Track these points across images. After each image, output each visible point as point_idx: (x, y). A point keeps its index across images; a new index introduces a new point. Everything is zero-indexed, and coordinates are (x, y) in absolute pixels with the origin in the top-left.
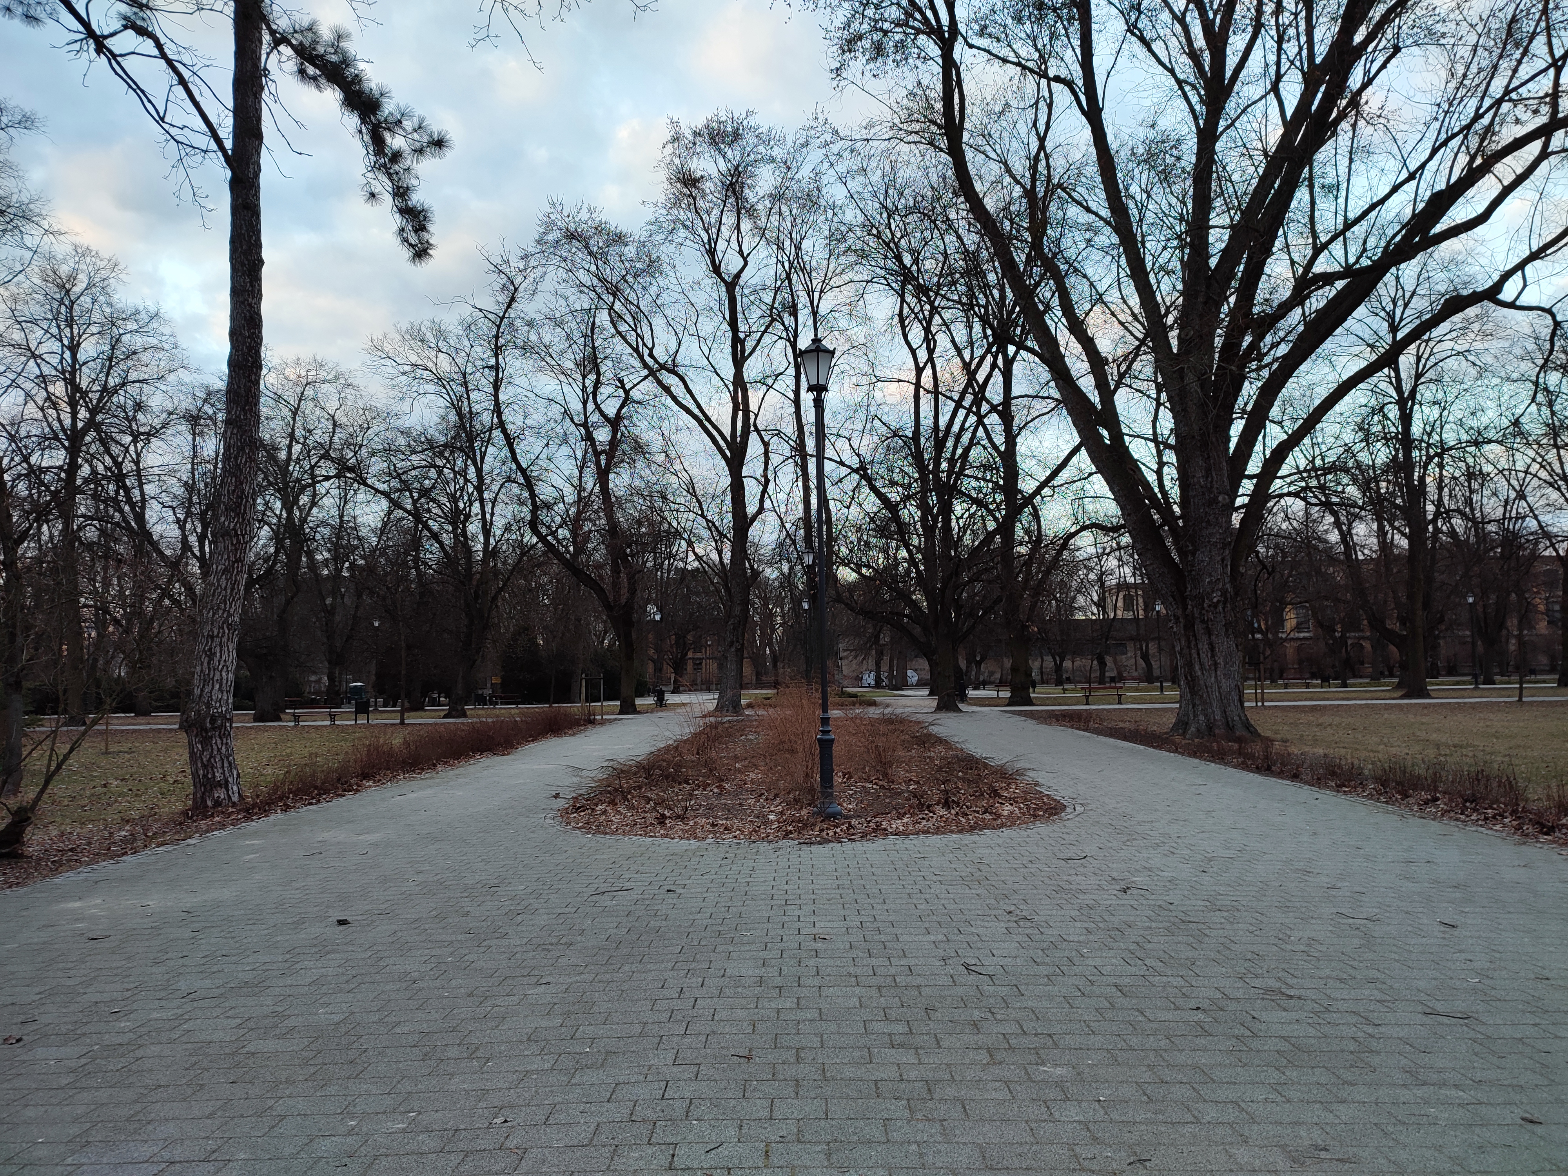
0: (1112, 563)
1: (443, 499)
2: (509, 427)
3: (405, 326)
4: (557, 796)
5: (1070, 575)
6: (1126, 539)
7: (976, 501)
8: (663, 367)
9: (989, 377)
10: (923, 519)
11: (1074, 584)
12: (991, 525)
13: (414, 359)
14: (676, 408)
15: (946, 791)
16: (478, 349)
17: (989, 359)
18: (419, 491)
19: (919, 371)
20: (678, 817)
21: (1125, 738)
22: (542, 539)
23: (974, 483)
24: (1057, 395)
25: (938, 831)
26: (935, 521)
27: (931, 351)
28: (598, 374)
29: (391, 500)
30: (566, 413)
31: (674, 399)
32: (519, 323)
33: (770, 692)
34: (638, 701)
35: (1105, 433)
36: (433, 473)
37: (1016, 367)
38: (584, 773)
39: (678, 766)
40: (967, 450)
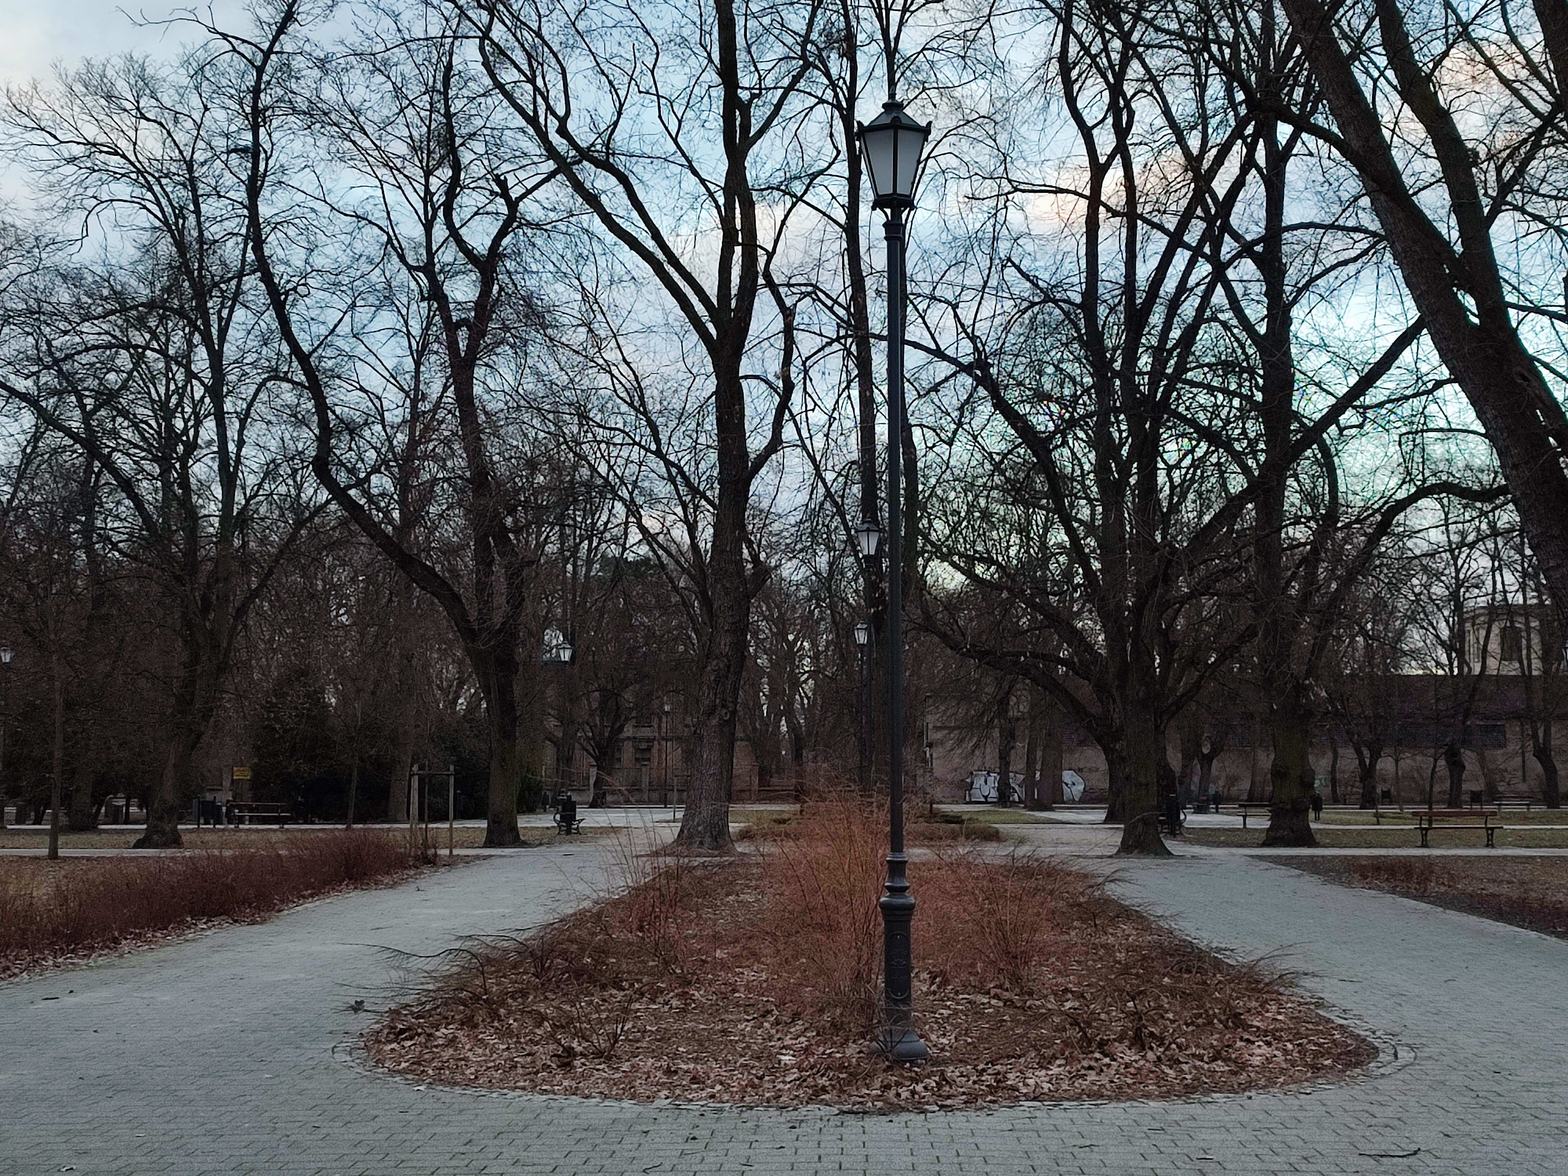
0: (1481, 562)
1: (142, 411)
2: (278, 269)
3: (74, 66)
4: (358, 1007)
5: (1394, 587)
6: (1507, 517)
7: (1206, 434)
8: (585, 154)
9: (1238, 184)
10: (1101, 468)
11: (1402, 605)
12: (1237, 483)
13: (91, 132)
14: (610, 238)
15: (1137, 1015)
16: (220, 115)
17: (1238, 150)
18: (97, 394)
19: (1098, 171)
20: (599, 1054)
21: (1500, 915)
22: (339, 493)
23: (1203, 398)
24: (1374, 225)
25: (1119, 1094)
26: (1125, 473)
27: (1122, 132)
28: (457, 167)
29: (41, 413)
30: (392, 244)
31: (607, 219)
32: (299, 63)
33: (787, 808)
34: (524, 822)
35: (1470, 302)
36: (124, 359)
37: (1294, 170)
38: (414, 963)
39: (601, 952)
40: (1191, 332)
